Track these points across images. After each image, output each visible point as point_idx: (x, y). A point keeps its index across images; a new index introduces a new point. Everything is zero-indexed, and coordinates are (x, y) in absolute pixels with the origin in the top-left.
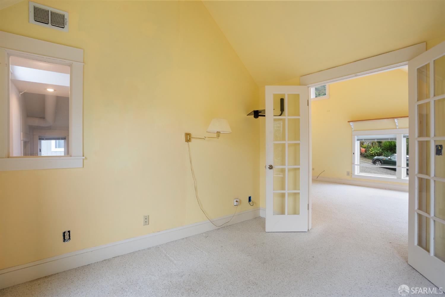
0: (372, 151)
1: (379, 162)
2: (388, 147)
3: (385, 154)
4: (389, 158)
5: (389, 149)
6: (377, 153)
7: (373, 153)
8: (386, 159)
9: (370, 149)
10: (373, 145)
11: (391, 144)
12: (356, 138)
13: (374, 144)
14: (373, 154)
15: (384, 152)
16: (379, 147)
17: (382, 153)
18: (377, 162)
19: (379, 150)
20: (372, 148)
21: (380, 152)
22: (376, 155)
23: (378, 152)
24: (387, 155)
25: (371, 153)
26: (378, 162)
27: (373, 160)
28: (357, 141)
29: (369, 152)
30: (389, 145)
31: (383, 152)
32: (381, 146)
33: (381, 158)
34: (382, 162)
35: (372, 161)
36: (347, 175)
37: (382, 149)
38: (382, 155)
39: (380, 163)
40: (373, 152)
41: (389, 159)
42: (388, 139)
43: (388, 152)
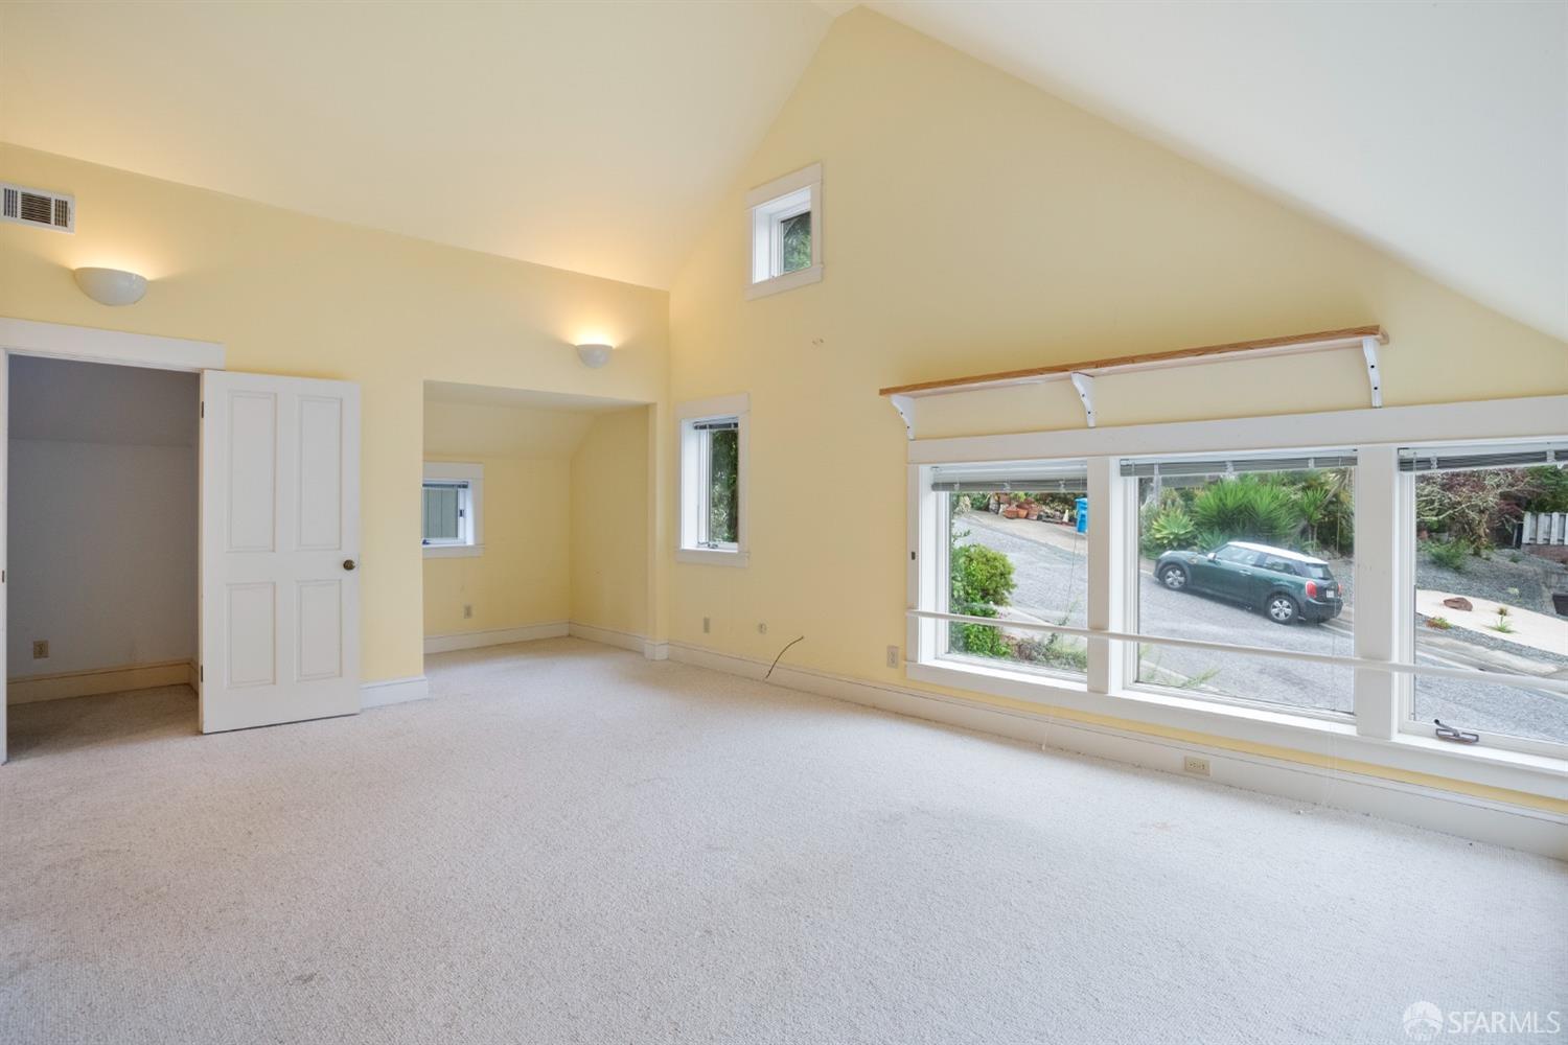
0: (1160, 531)
1: (1178, 572)
2: (1214, 517)
3: (1205, 540)
4: (1211, 555)
5: (1219, 524)
6: (1177, 536)
7: (1163, 538)
8: (1200, 563)
9: (1156, 521)
10: (1165, 509)
11: (1224, 504)
12: (926, 474)
13: (1169, 502)
14: (1165, 542)
15: (1200, 533)
16: (1184, 515)
17: (1195, 537)
18: (1171, 573)
19: (1185, 527)
20: (1162, 520)
21: (1189, 536)
22: (1175, 544)
23: (1182, 532)
24: (1208, 544)
25: (1158, 539)
26: (1174, 572)
27: (1157, 566)
28: (934, 493)
29: (1153, 531)
30: (1218, 506)
31: (1197, 532)
32: (1191, 512)
33: (1184, 559)
34: (1188, 572)
35: (1153, 568)
36: (888, 665)
37: (1196, 524)
38: (1196, 544)
39: (1181, 576)
40: (1165, 532)
41: (1210, 561)
42: (1055, 482)
43: (1212, 533)
